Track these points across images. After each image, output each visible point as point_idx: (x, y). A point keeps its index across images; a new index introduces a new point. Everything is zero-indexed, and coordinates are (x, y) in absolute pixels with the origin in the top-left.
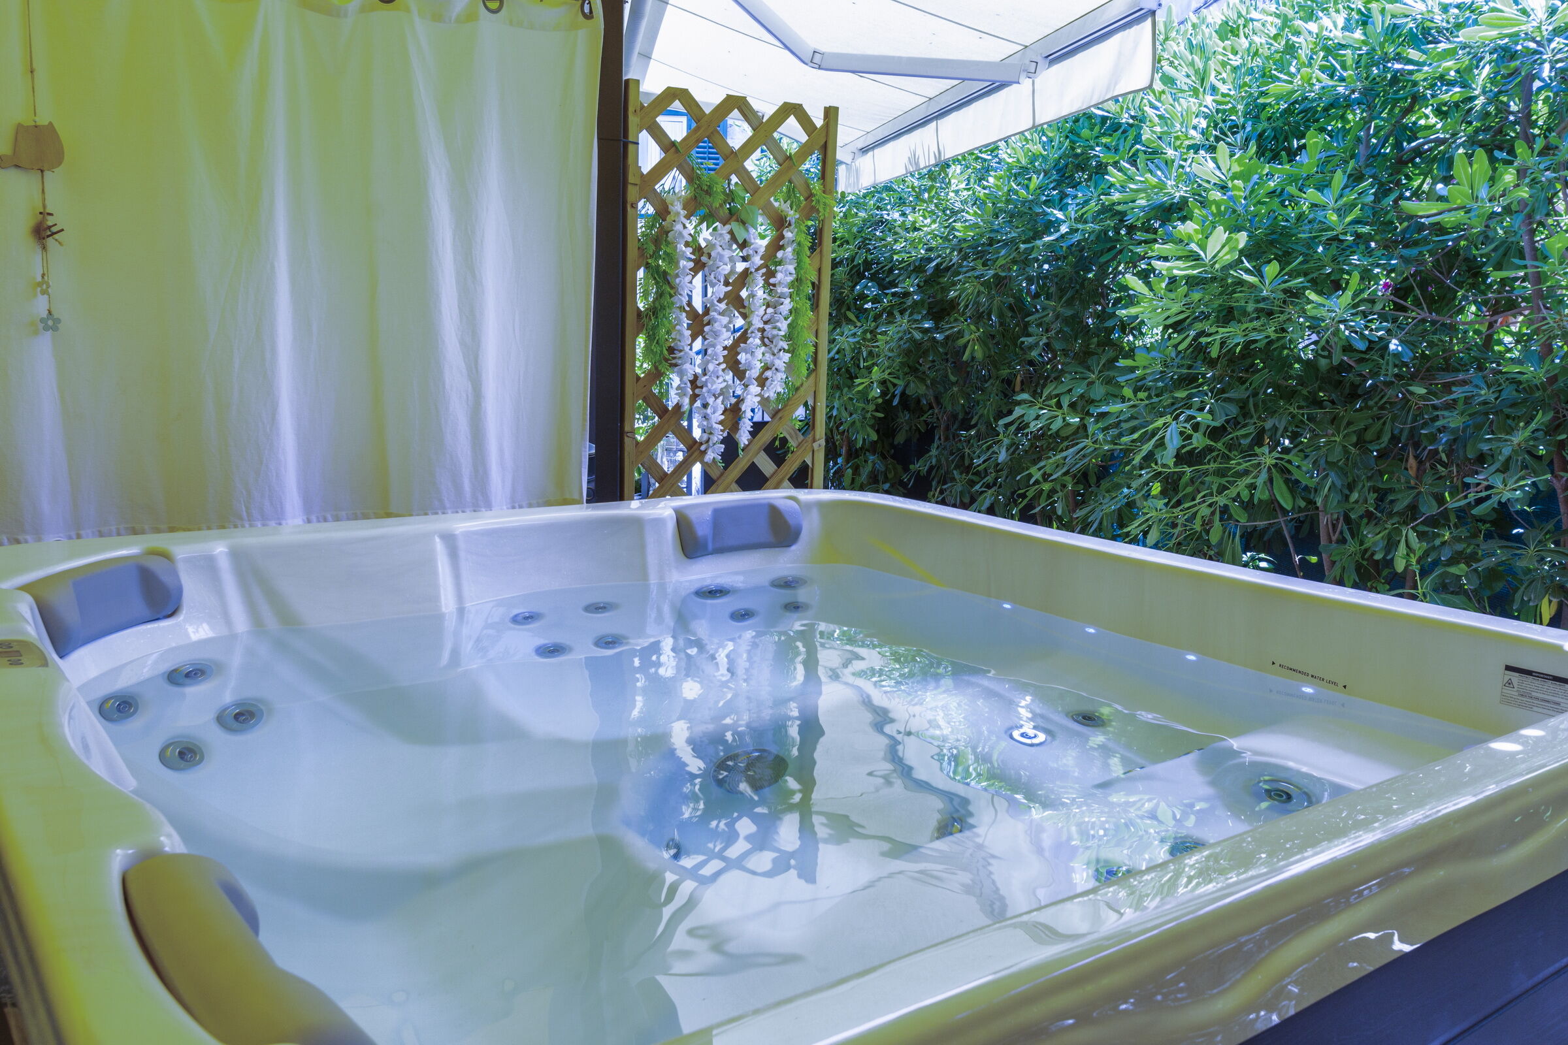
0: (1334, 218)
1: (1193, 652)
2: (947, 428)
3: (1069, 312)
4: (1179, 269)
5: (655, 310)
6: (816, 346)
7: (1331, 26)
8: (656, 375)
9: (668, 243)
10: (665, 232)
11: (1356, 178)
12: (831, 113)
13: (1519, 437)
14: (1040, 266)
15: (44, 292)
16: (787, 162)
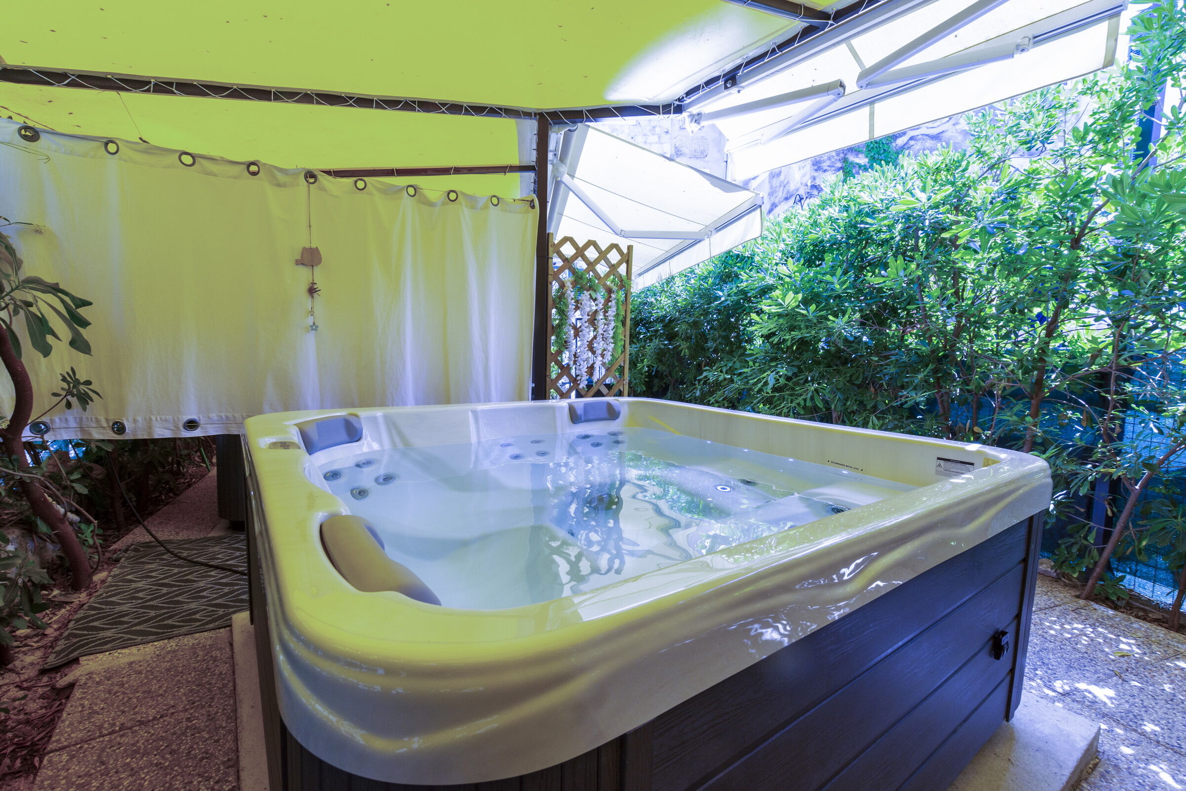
0: (838, 287)
1: (792, 458)
2: (674, 385)
3: (724, 334)
4: (774, 309)
5: (559, 326)
6: (625, 341)
7: (833, 212)
8: (560, 352)
9: (565, 299)
10: (563, 294)
11: (845, 273)
12: (630, 248)
13: (920, 376)
14: (712, 316)
15: (312, 315)
16: (613, 268)
